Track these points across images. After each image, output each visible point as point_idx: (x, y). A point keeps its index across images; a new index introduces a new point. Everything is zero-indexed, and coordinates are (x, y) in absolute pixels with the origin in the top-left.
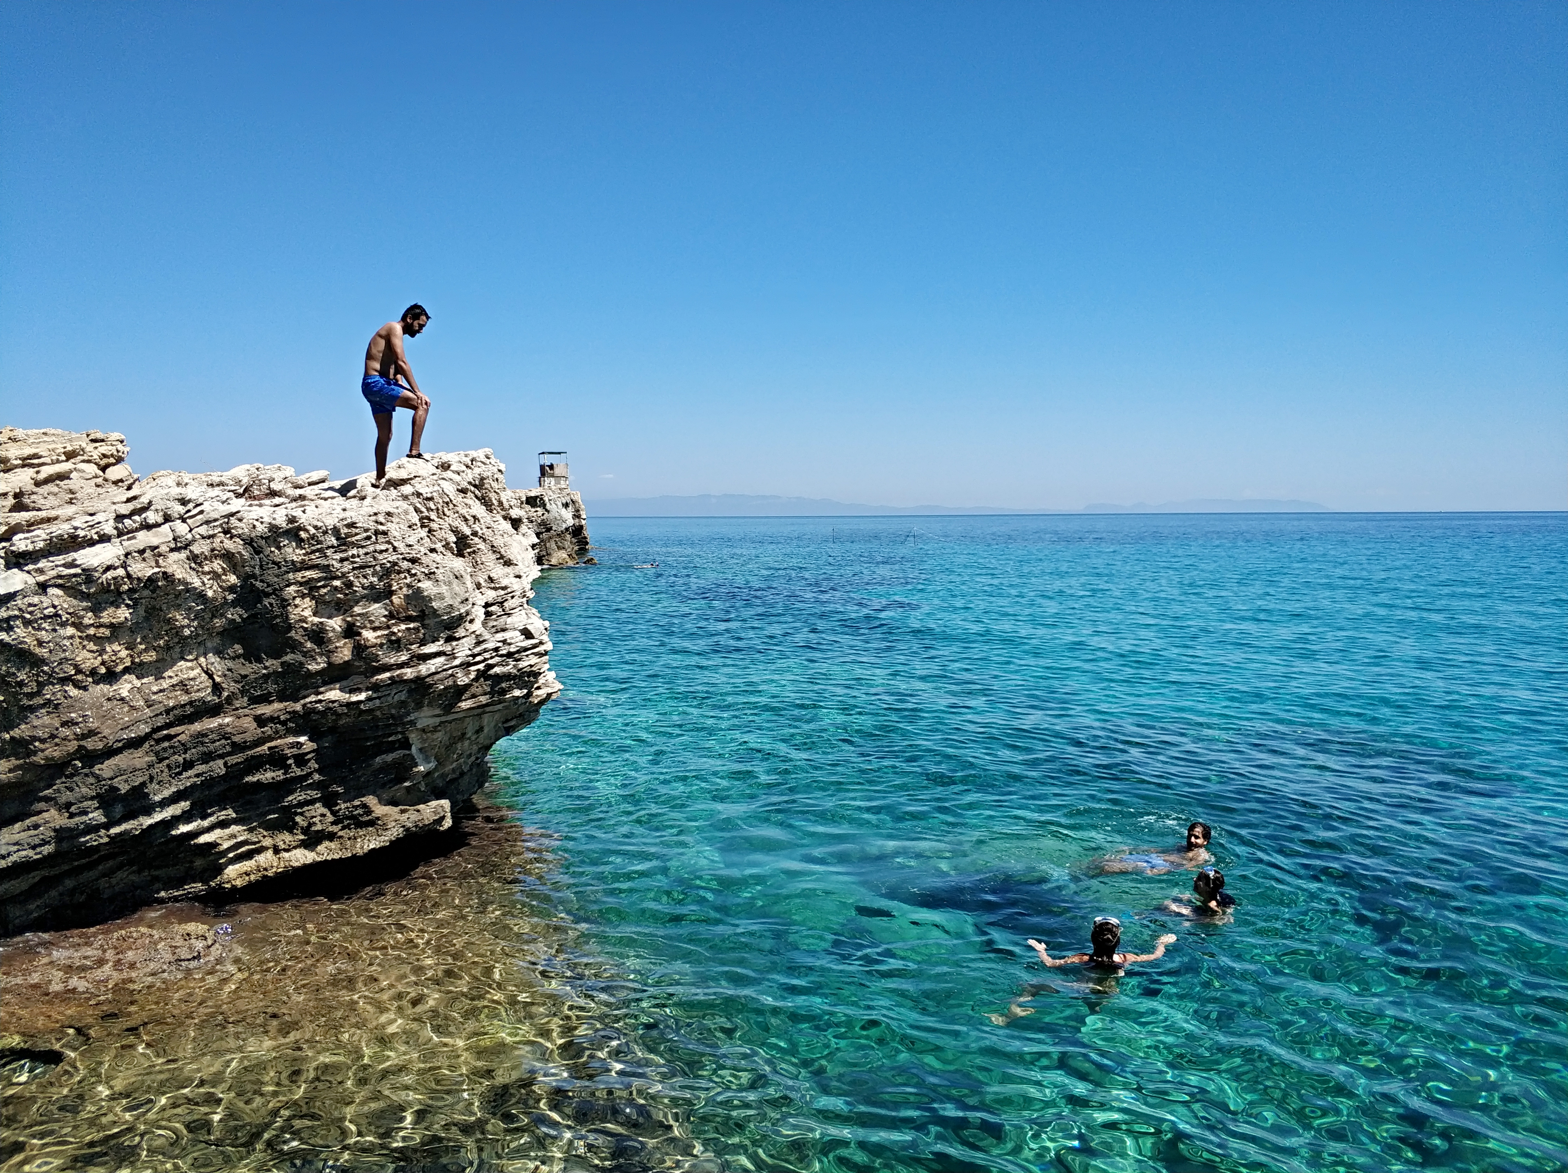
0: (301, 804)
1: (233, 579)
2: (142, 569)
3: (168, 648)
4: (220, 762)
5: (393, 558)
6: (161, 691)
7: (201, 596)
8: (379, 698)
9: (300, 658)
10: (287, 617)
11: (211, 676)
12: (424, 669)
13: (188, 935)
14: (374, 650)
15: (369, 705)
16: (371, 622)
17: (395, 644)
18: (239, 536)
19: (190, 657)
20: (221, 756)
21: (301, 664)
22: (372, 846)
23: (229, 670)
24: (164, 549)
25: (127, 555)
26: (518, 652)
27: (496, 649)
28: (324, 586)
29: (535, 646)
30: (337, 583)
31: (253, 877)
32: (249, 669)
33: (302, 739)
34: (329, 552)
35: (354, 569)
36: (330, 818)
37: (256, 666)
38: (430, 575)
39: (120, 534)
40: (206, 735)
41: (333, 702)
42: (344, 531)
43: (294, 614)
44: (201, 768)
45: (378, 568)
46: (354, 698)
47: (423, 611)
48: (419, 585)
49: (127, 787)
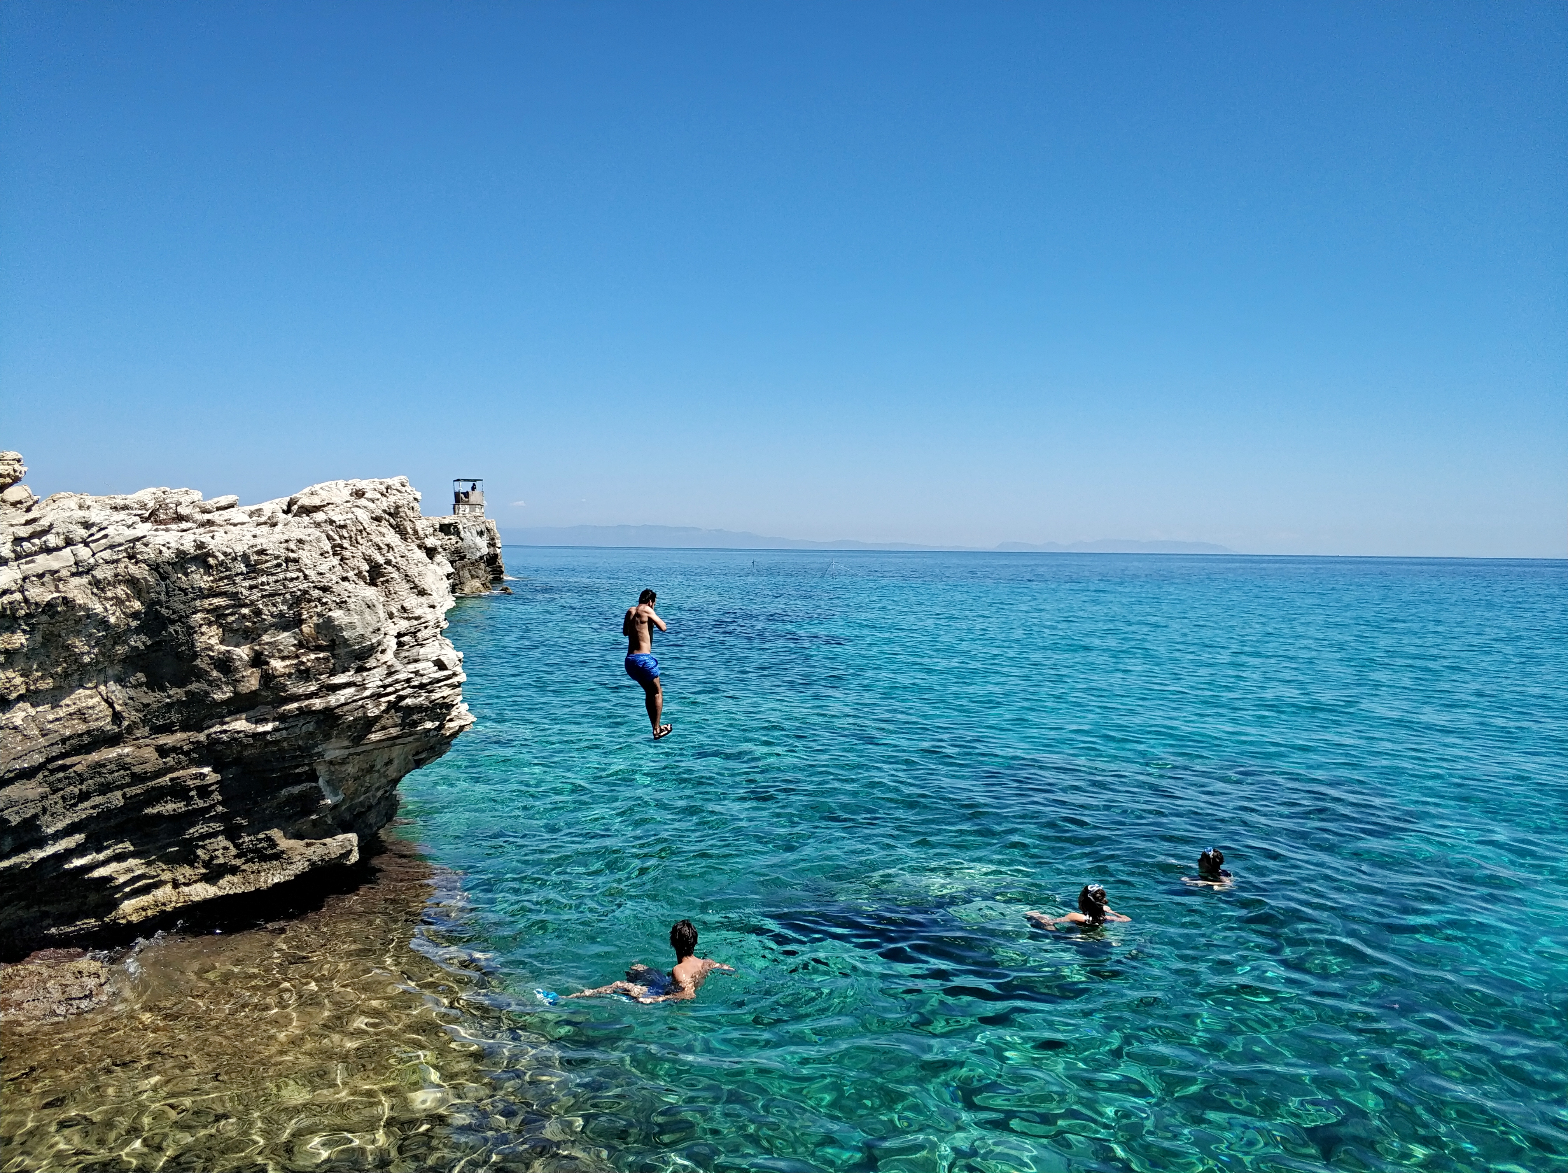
0: (203, 837)
1: (137, 605)
2: (40, 594)
3: (66, 675)
4: (119, 794)
5: (304, 586)
6: (57, 720)
7: (103, 623)
8: (286, 729)
9: (206, 687)
10: (193, 645)
11: (111, 705)
12: (333, 700)
13: (80, 972)
14: (282, 680)
15: (277, 736)
16: (280, 651)
17: (304, 674)
18: (145, 561)
19: (90, 685)
20: (120, 788)
21: (207, 693)
22: (276, 880)
23: (131, 698)
24: (64, 573)
25: (24, 579)
26: (431, 683)
27: (408, 681)
28: (232, 614)
29: (448, 678)
30: (245, 611)
31: (150, 913)
32: (151, 698)
33: (206, 770)
34: (238, 579)
35: (263, 597)
36: (233, 851)
37: (159, 695)
38: (341, 604)
39: (18, 557)
40: (104, 766)
41: (239, 732)
42: (254, 558)
43: (200, 642)
44: (97, 800)
45: (288, 596)
46: (261, 729)
47: (333, 641)
48: (330, 614)
49: (18, 819)
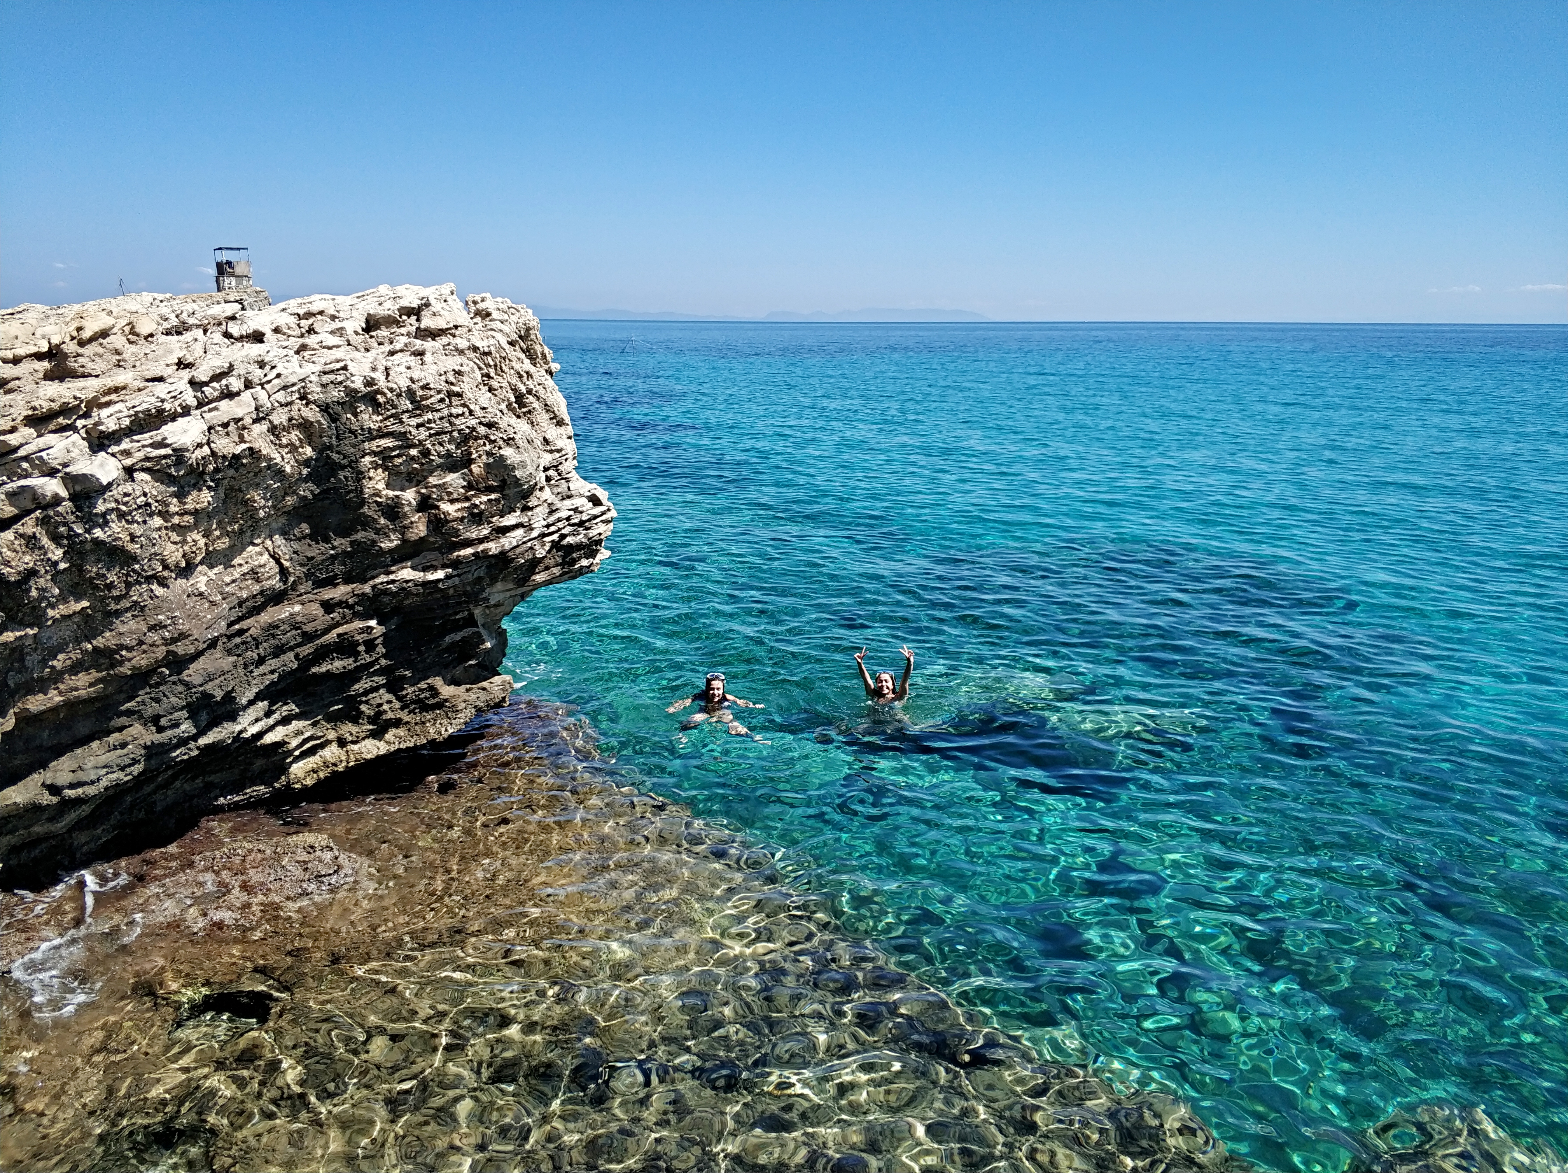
0: (366, 692)
1: (309, 451)
2: (226, 446)
3: (241, 532)
4: (291, 655)
5: (473, 422)
6: (234, 581)
7: (279, 473)
8: (458, 575)
9: (373, 536)
10: (362, 492)
11: (278, 561)
12: (509, 541)
14: (455, 524)
15: (450, 582)
16: (450, 493)
17: (477, 517)
18: (315, 402)
19: (257, 541)
20: (291, 649)
21: (374, 542)
22: (451, 731)
23: (295, 552)
24: (248, 421)
25: (210, 428)
26: (589, 520)
27: (568, 519)
28: (398, 456)
29: (603, 513)
30: (414, 452)
31: (322, 775)
32: (317, 550)
33: (373, 623)
34: (405, 417)
35: (431, 436)
36: (397, 705)
37: (323, 546)
38: (509, 441)
39: (200, 405)
40: (277, 627)
41: (407, 582)
42: (420, 393)
43: (369, 487)
44: (272, 663)
45: (455, 434)
46: (431, 576)
47: (504, 481)
48: (502, 452)
49: (222, 693)
